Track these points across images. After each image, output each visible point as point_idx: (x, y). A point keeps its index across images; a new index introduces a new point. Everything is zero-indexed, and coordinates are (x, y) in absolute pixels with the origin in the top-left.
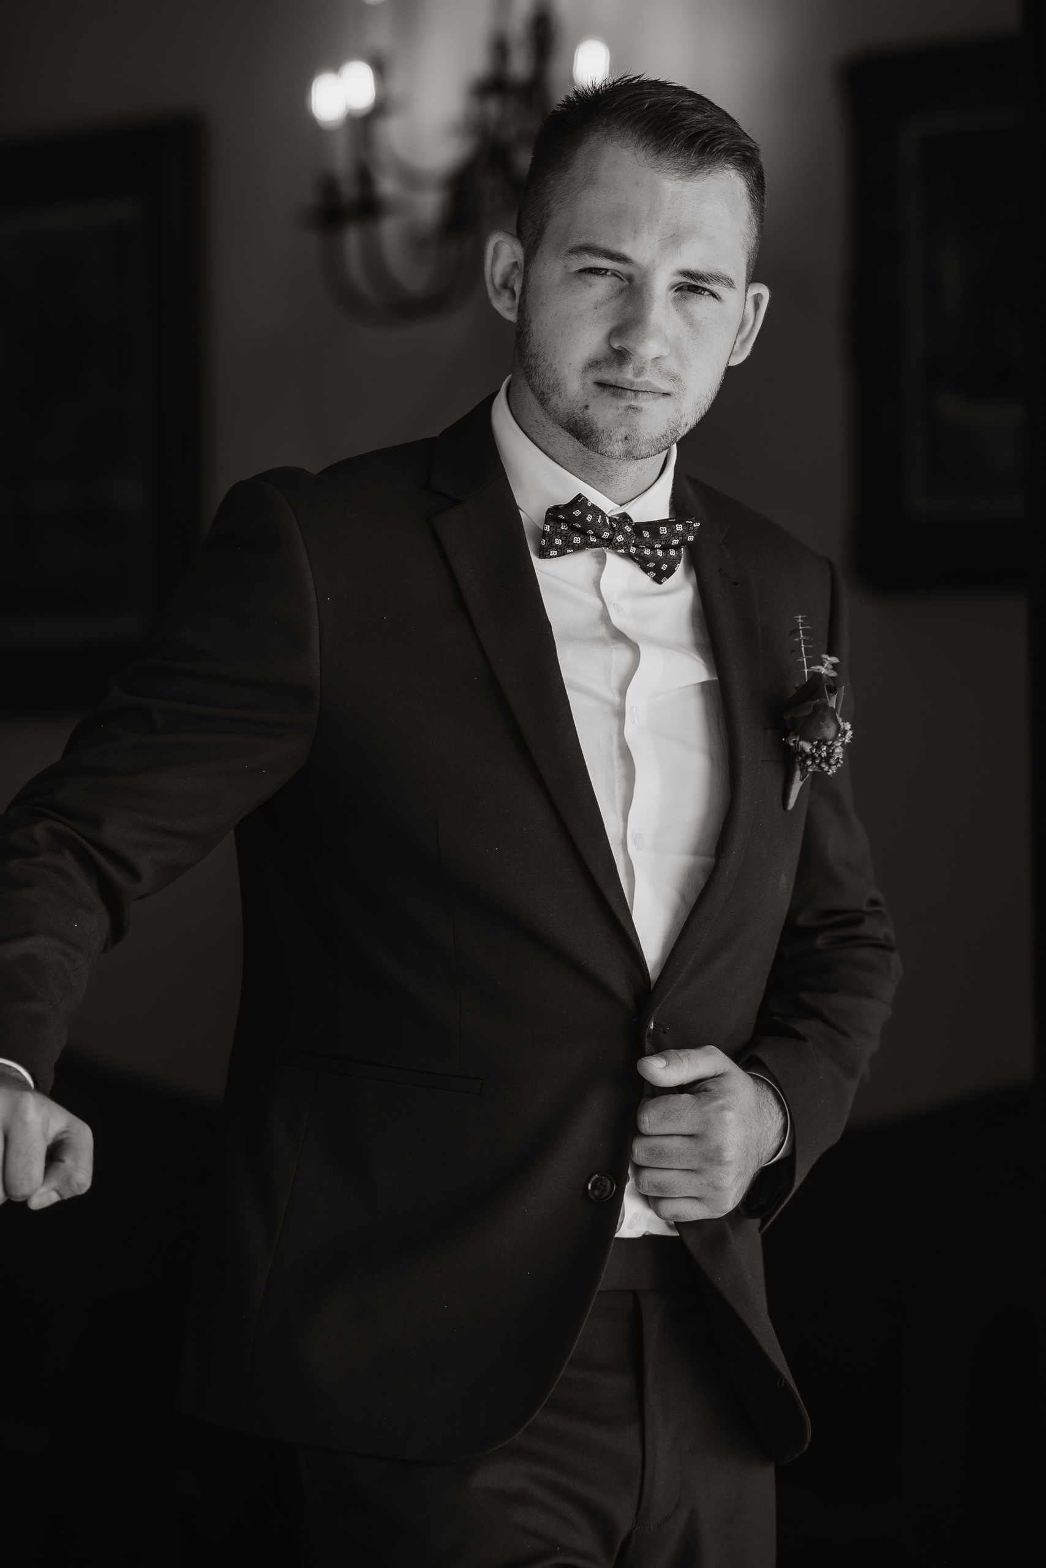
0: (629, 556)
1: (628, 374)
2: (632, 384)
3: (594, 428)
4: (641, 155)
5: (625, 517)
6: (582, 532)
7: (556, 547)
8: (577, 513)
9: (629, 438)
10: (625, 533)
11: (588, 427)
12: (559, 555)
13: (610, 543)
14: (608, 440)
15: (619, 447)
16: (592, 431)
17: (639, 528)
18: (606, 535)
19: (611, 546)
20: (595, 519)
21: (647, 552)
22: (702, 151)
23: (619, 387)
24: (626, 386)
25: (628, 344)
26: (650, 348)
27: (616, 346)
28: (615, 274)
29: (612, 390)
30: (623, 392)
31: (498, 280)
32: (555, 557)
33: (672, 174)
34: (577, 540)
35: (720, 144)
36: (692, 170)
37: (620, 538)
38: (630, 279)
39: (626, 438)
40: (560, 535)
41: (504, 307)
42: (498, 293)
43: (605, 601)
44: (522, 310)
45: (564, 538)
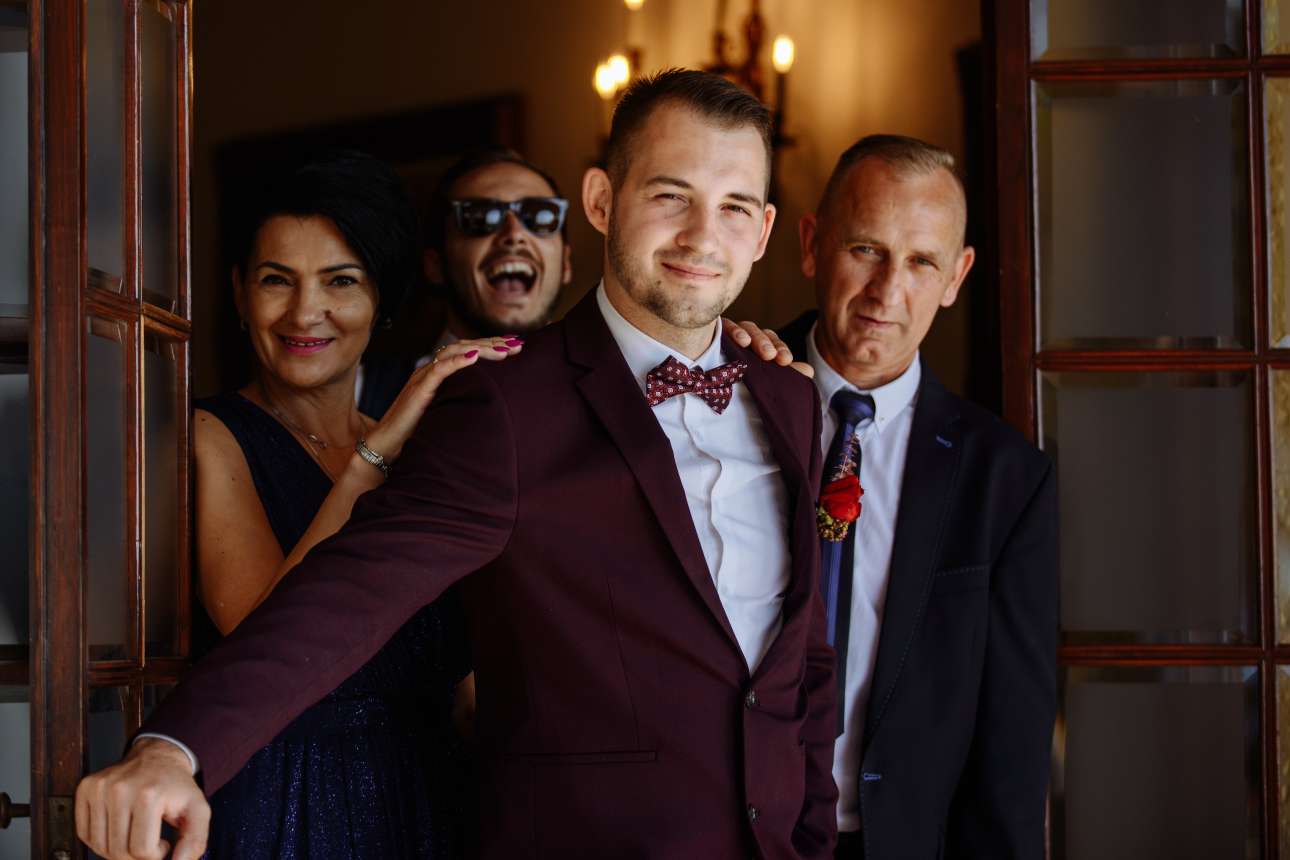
0: (703, 397)
1: (688, 263)
2: (691, 268)
3: (667, 300)
4: (695, 116)
5: (698, 369)
6: (674, 383)
7: (657, 398)
8: (670, 369)
9: (692, 308)
10: (701, 381)
11: (663, 299)
12: (660, 402)
13: (692, 389)
14: (677, 309)
15: (685, 315)
16: (665, 302)
17: (709, 374)
18: (690, 383)
19: (693, 391)
20: (682, 372)
21: (715, 391)
22: (736, 113)
23: (680, 270)
24: (686, 269)
25: (691, 243)
26: (707, 247)
27: (682, 244)
28: (680, 197)
29: (675, 271)
30: (684, 273)
31: (592, 203)
32: (657, 404)
33: (718, 128)
34: (671, 390)
35: (748, 107)
36: (730, 125)
37: (699, 384)
38: (691, 201)
39: (690, 308)
40: (659, 389)
41: (598, 222)
42: (593, 212)
43: (690, 431)
44: (613, 224)
45: (662, 391)
